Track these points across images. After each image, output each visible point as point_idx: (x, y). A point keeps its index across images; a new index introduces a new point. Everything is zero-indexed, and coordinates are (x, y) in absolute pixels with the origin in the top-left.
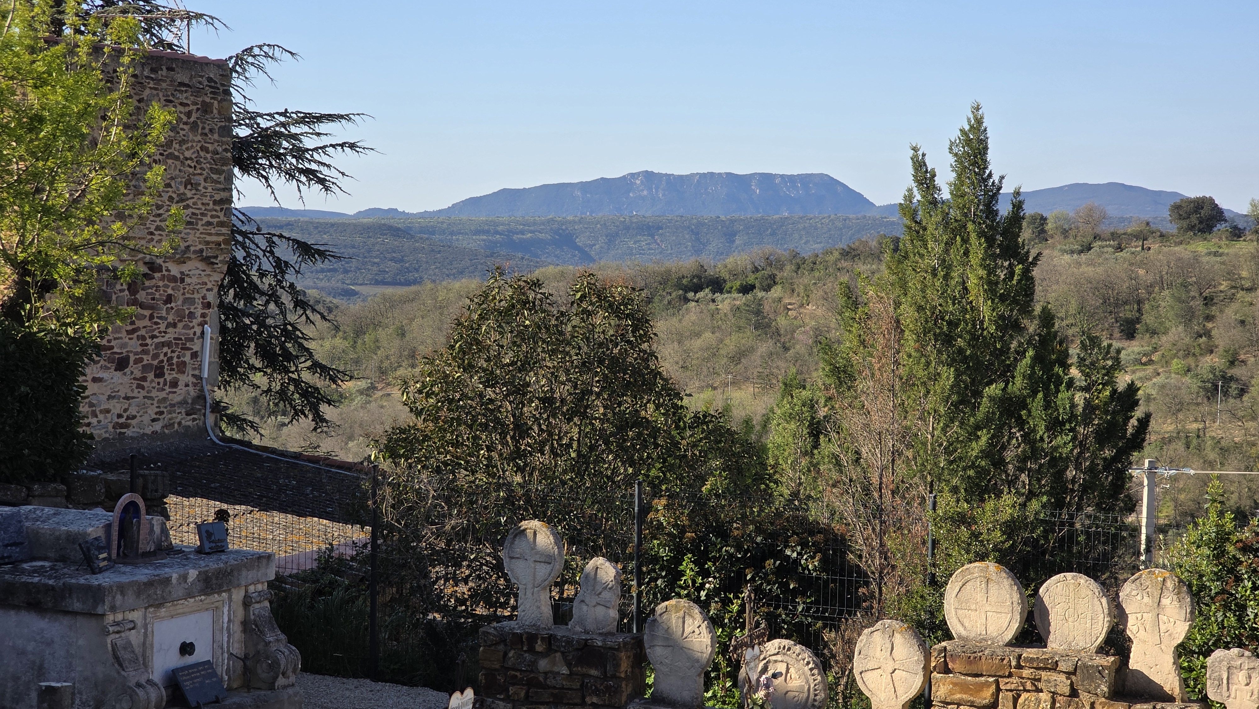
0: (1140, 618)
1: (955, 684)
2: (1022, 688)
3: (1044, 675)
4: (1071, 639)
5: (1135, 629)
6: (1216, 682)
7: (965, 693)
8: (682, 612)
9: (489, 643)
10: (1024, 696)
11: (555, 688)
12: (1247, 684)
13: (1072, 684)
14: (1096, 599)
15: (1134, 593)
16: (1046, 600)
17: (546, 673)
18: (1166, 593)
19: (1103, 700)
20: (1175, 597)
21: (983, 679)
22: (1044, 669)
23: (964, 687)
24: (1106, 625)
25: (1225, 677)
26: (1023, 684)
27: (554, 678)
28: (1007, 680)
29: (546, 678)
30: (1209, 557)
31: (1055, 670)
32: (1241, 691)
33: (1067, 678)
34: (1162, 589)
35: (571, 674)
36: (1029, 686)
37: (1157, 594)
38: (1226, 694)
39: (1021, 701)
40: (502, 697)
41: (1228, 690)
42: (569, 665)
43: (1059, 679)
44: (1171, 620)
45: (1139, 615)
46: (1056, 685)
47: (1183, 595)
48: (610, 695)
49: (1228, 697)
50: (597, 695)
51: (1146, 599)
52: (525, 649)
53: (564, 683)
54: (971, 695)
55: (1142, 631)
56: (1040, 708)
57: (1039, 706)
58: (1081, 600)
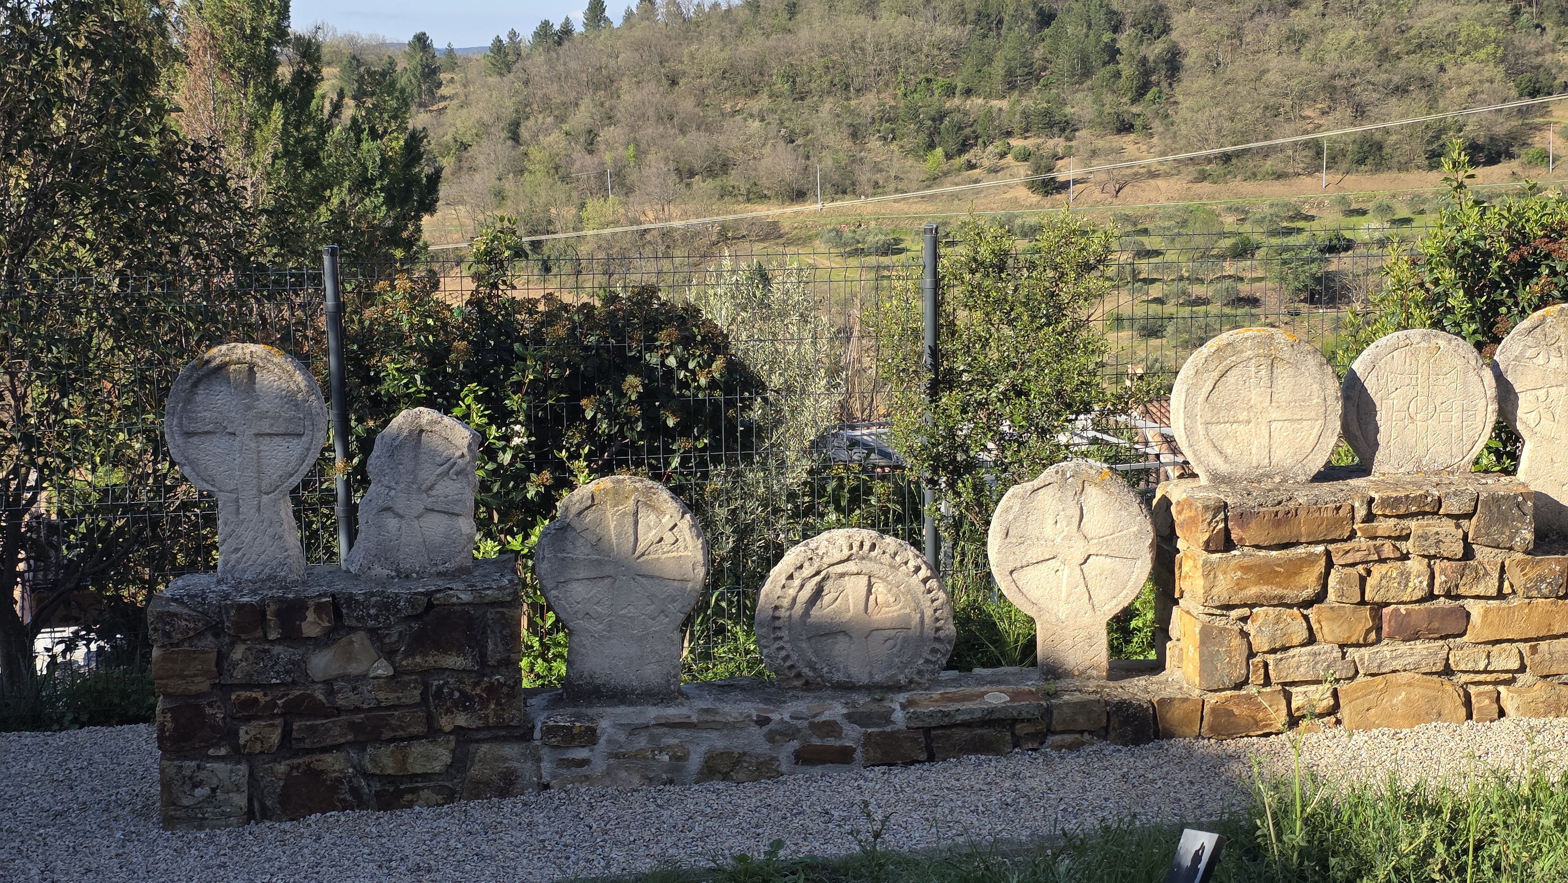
0: (1541, 398)
1: (1246, 569)
2: (1374, 557)
3: (1417, 524)
4: (1421, 450)
7: (1266, 583)
8: (631, 501)
9: (177, 637)
10: (1378, 570)
11: (357, 710)
13: (1465, 535)
16: (1370, 385)
17: (328, 683)
19: (1523, 555)
21: (1301, 550)
22: (1419, 515)
23: (1265, 574)
26: (1378, 550)
27: (354, 689)
28: (1347, 546)
29: (331, 692)
31: (1437, 513)
33: (1458, 526)
35: (398, 673)
36: (1388, 551)
39: (1370, 582)
40: (223, 752)
42: (389, 654)
43: (1442, 531)
46: (1438, 543)
48: (498, 704)
50: (465, 709)
51: (1556, 362)
52: (272, 636)
53: (381, 696)
54: (1279, 585)
55: (1547, 421)
56: (1410, 590)
57: (1406, 585)
58: (1441, 377)
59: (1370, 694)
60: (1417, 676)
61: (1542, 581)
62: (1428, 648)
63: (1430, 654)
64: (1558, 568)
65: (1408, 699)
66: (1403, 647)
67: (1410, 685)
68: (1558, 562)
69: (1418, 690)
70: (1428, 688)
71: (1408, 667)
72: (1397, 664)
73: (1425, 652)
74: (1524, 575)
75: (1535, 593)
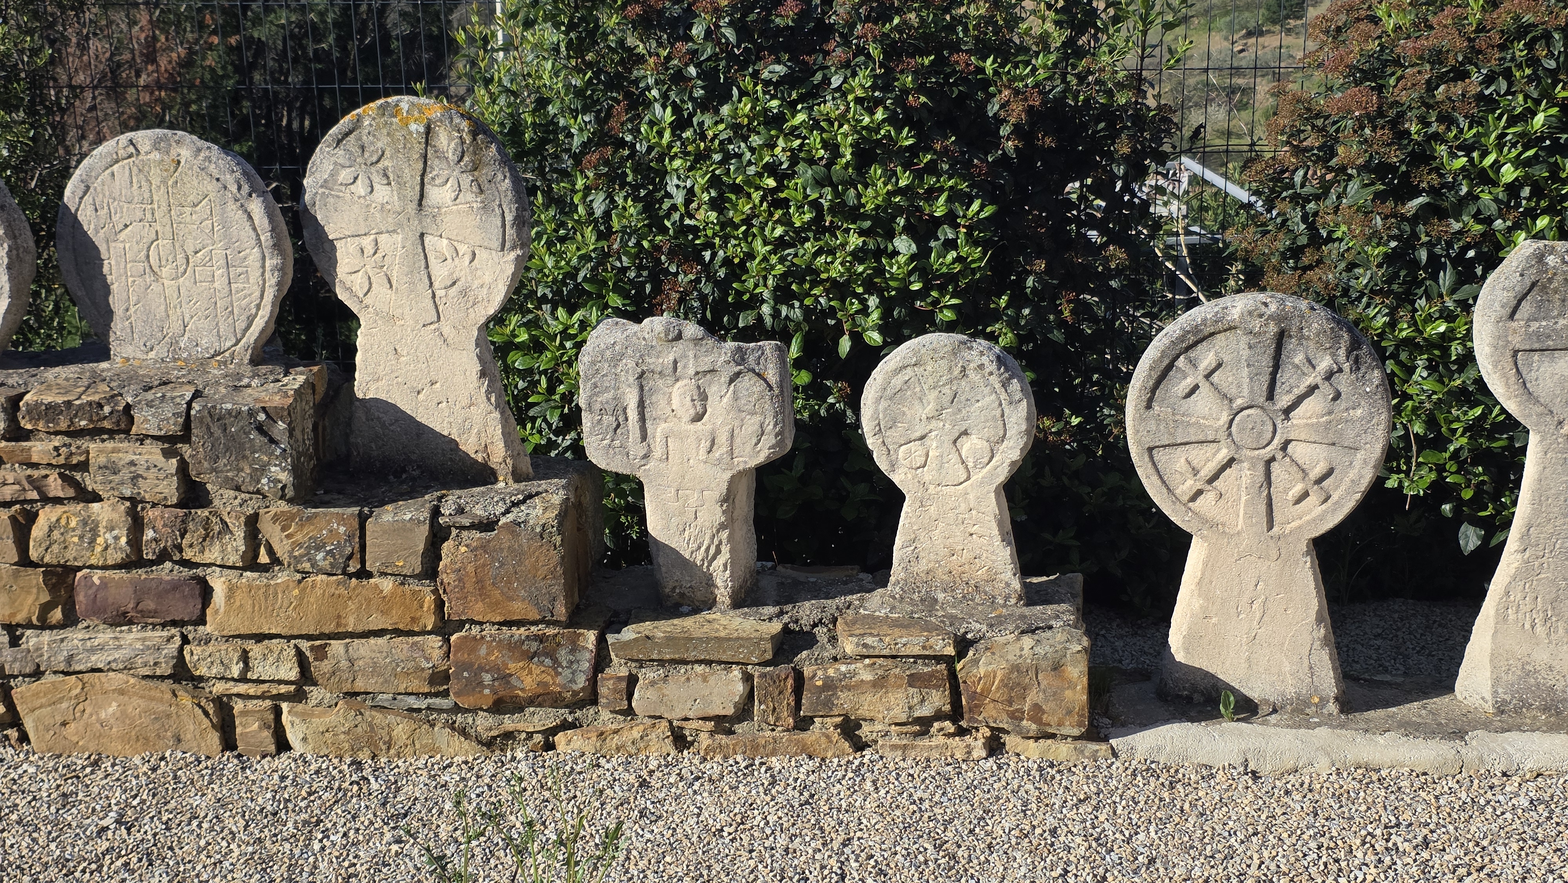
0: (369, 250)
2: (34, 495)
3: (95, 447)
4: (175, 327)
5: (358, 283)
6: (608, 420)
10: (44, 515)
12: (698, 418)
13: (183, 469)
14: (232, 206)
15: (345, 175)
16: (86, 217)
18: (437, 168)
19: (283, 506)
20: (466, 179)
22: (94, 433)
24: (272, 280)
25: (631, 400)
26: (37, 484)
30: (556, 49)
31: (127, 432)
32: (682, 437)
33: (167, 454)
34: (425, 157)
36: (55, 486)
37: (411, 174)
38: (636, 449)
39: (38, 531)
41: (644, 437)
43: (141, 460)
44: (463, 249)
45: (367, 242)
46: (135, 478)
47: (486, 172)
49: (646, 456)
51: (382, 193)
55: (380, 288)
56: (98, 549)
57: (92, 541)
58: (188, 210)
59: (61, 700)
60: (132, 681)
61: (318, 549)
62: (144, 639)
63: (148, 648)
64: (342, 529)
65: (124, 713)
66: (105, 635)
67: (122, 692)
68: (341, 519)
69: (136, 701)
70: (152, 699)
71: (114, 665)
72: (98, 660)
73: (139, 645)
74: (288, 536)
75: (307, 566)
